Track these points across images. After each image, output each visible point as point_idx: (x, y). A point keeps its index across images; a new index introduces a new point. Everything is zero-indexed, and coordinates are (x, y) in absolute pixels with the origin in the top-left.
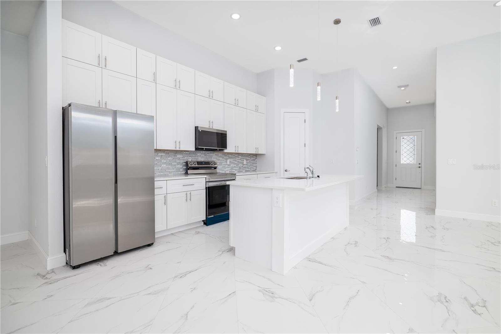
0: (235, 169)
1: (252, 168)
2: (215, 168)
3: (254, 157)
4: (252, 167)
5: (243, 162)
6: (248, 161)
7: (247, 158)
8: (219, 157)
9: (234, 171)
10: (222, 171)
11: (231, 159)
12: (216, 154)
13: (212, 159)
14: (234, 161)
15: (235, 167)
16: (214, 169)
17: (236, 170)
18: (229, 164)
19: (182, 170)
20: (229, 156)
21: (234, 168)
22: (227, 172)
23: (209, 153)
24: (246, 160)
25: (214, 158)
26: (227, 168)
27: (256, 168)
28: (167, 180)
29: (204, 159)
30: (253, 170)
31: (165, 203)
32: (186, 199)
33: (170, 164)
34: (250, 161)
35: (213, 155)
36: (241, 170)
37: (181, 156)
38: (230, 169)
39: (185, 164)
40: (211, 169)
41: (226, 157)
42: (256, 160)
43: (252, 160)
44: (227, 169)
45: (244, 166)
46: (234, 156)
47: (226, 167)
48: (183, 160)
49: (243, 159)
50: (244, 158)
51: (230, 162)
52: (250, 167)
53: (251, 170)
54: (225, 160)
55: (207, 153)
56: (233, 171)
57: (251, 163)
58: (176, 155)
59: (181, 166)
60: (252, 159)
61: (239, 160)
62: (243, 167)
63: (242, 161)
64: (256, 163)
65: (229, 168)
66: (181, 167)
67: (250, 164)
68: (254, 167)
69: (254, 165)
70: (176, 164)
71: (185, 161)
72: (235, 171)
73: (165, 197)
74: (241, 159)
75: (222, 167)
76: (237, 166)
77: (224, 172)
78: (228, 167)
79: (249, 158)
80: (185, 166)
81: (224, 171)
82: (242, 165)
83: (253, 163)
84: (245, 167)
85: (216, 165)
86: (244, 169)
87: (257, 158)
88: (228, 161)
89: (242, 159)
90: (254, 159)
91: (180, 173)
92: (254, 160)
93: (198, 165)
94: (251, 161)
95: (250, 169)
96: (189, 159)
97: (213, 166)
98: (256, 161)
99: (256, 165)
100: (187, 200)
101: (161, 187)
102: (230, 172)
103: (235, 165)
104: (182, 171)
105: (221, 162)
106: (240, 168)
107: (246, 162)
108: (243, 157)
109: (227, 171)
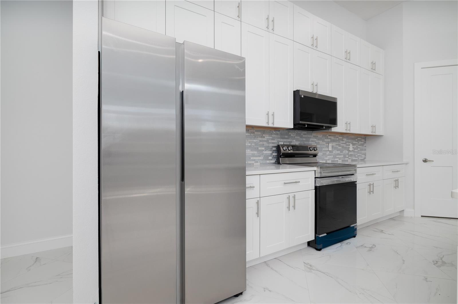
0: (338, 158)
1: (359, 156)
2: (315, 156)
3: (362, 140)
4: (360, 154)
5: (349, 148)
6: (355, 147)
7: (354, 142)
8: (319, 140)
9: (337, 161)
10: (323, 160)
11: (334, 143)
12: (314, 135)
13: (310, 143)
14: (338, 146)
15: (338, 154)
16: (313, 157)
17: (340, 159)
18: (331, 150)
19: (270, 158)
20: (330, 139)
21: (337, 156)
22: (328, 162)
23: (305, 134)
24: (353, 145)
25: (312, 141)
26: (329, 155)
27: (365, 156)
28: (260, 175)
29: (299, 142)
30: (361, 159)
31: (258, 213)
32: (288, 206)
33: (256, 149)
34: (357, 146)
35: (311, 136)
36: (346, 159)
37: (270, 137)
38: (333, 158)
39: (274, 149)
40: (309, 157)
41: (328, 140)
42: (364, 145)
43: (360, 145)
44: (329, 157)
45: (350, 153)
46: (337, 139)
47: (327, 154)
48: (273, 143)
49: (349, 144)
50: (350, 142)
51: (332, 146)
52: (357, 155)
53: (358, 159)
54: (326, 144)
55: (304, 134)
56: (335, 161)
57: (359, 149)
58: (264, 135)
59: (271, 152)
60: (360, 143)
61: (344, 145)
62: (348, 155)
63: (347, 146)
64: (366, 149)
65: (331, 157)
66: (270, 154)
67: (357, 151)
68: (363, 154)
69: (362, 152)
70: (263, 149)
71: (276, 145)
72: (339, 161)
73: (258, 203)
74: (345, 143)
75: (322, 154)
76: (341, 154)
77: (324, 162)
78: (331, 154)
79: (356, 141)
80: (275, 153)
81: (325, 160)
82: (347, 152)
83: (362, 150)
84: (351, 155)
85: (315, 152)
86: (350, 157)
87: (366, 142)
88: (330, 145)
89: (347, 144)
90: (363, 143)
91: (268, 162)
92: (362, 145)
93: (293, 151)
94: (359, 147)
95: (357, 157)
96: (280, 141)
97: (313, 152)
98: (366, 147)
99: (365, 152)
100: (289, 208)
101: (252, 185)
102: (332, 161)
103: (339, 152)
104: (271, 160)
105: (321, 147)
106: (345, 157)
107: (353, 148)
108: (348, 141)
109: (329, 160)
